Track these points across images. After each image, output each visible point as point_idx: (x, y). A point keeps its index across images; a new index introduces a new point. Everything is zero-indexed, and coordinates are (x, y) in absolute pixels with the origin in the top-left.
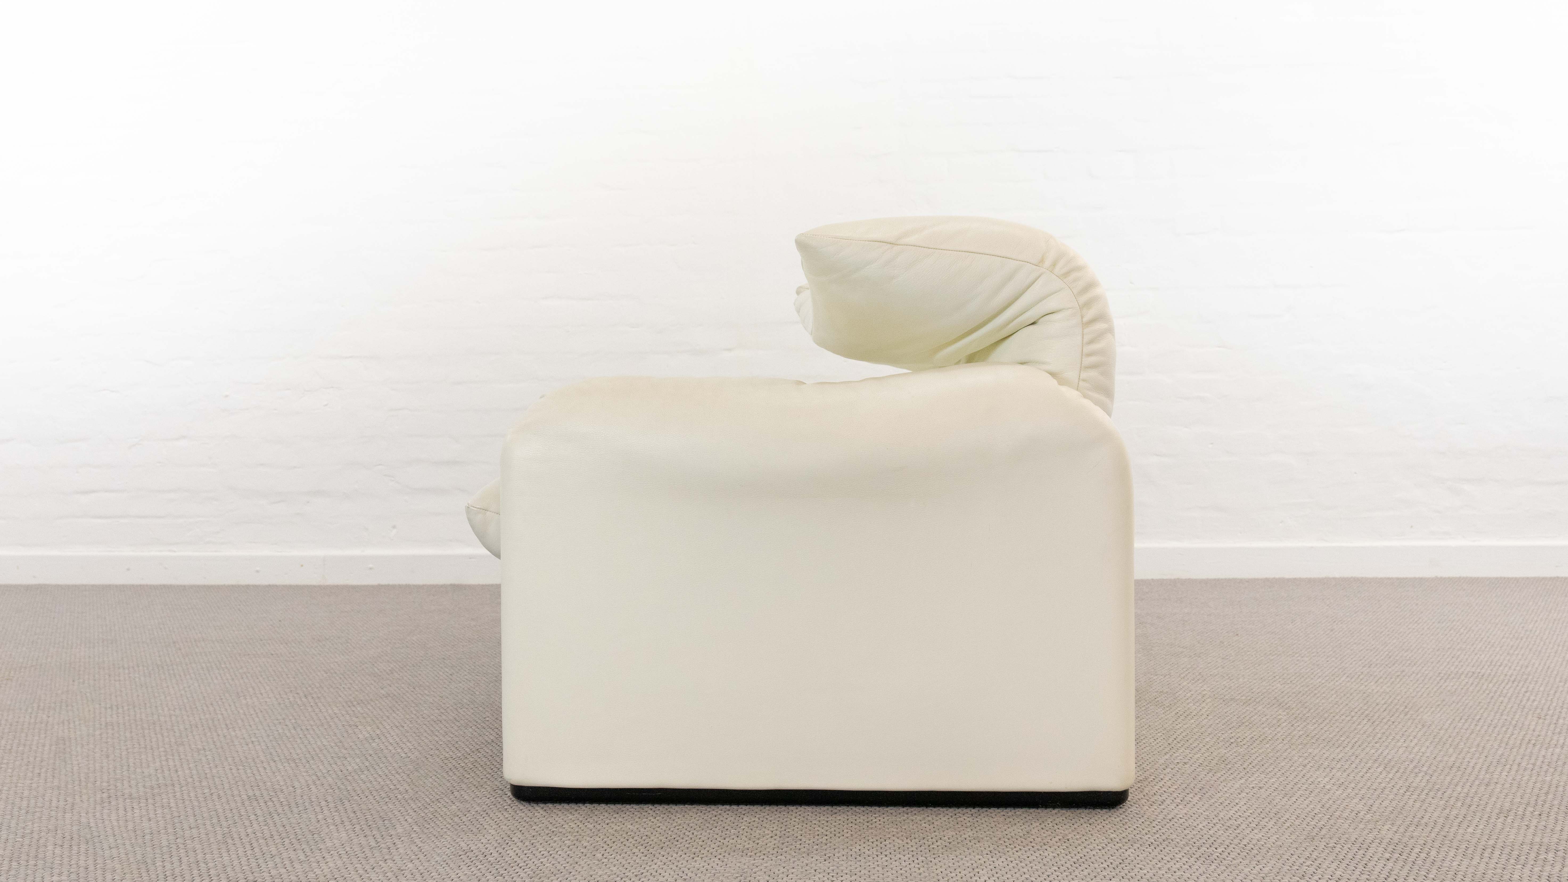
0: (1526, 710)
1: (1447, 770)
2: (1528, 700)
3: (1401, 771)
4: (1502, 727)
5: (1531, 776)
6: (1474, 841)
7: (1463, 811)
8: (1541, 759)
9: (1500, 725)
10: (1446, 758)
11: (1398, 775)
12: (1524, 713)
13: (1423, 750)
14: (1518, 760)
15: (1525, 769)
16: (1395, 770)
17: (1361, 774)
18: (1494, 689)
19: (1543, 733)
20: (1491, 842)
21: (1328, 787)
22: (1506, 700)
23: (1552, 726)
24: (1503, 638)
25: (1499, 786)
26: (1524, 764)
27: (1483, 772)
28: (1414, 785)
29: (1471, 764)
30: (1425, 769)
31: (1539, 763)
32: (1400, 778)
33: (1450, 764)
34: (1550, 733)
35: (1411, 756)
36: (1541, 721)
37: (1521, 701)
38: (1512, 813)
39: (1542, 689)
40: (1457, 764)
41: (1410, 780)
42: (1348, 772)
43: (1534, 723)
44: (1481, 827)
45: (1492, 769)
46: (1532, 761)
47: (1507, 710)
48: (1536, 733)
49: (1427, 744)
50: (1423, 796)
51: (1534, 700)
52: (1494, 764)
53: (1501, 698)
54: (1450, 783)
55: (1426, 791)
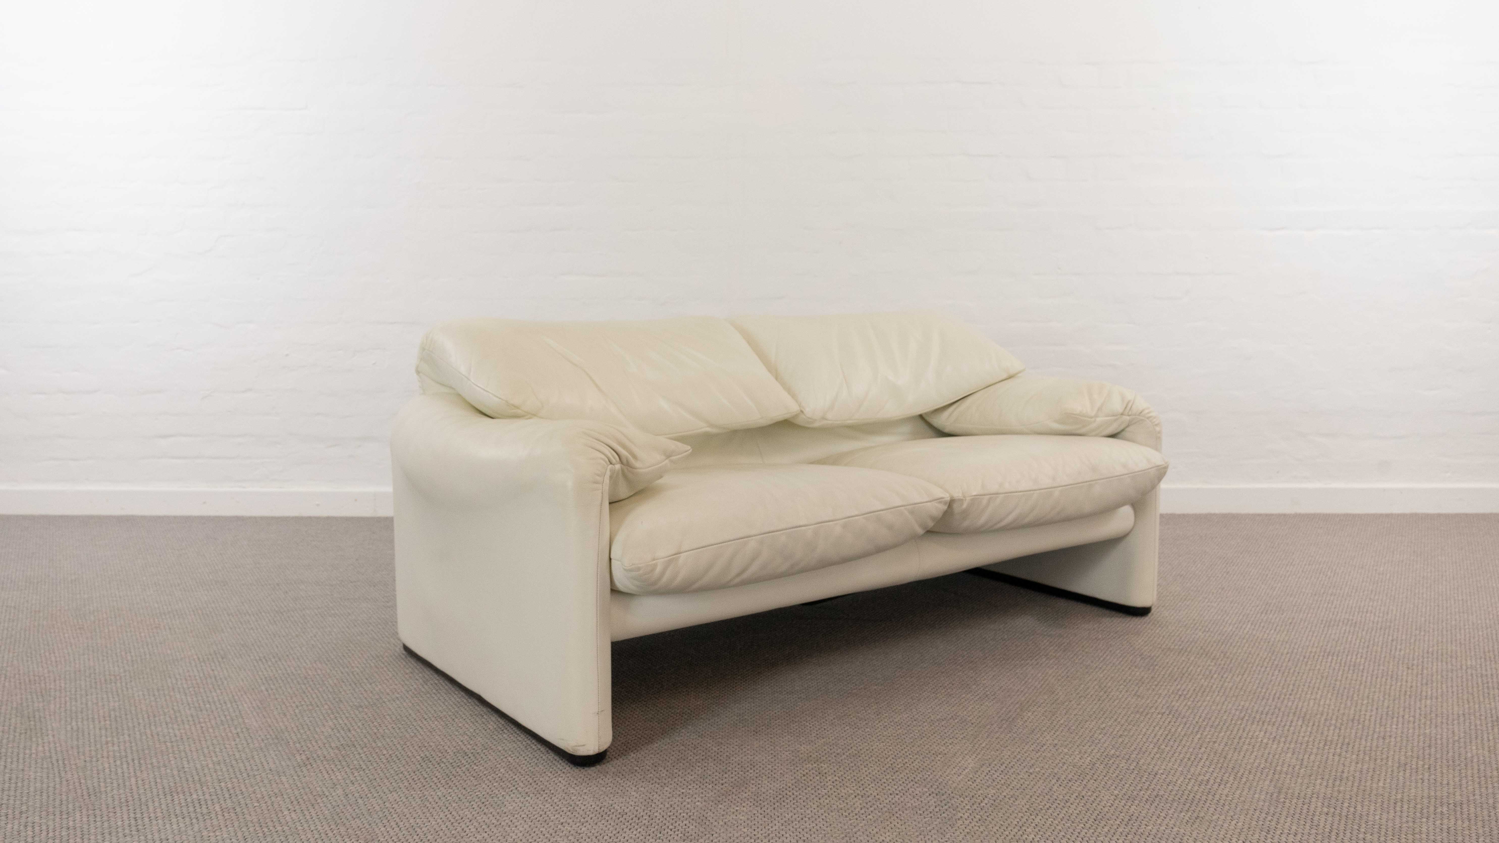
0: (1397, 660)
1: (1350, 724)
2: (1396, 649)
3: (1317, 724)
4: (1382, 677)
5: (1414, 728)
6: (1386, 795)
7: (1372, 766)
8: (1418, 711)
9: (1380, 676)
10: (1347, 711)
11: (1315, 728)
12: (1396, 662)
13: (1328, 702)
14: (1401, 713)
15: (1409, 722)
16: (1311, 724)
17: (1287, 727)
18: (1368, 637)
19: (1414, 684)
20: (1399, 796)
21: (1265, 741)
22: (1379, 649)
23: (1420, 676)
24: (1363, 582)
25: (1393, 739)
26: (1406, 717)
27: (1378, 726)
28: (1329, 738)
29: (1367, 717)
30: (1333, 722)
31: (1417, 716)
32: (1316, 732)
33: (1351, 717)
34: (1419, 685)
35: (1321, 709)
36: (1410, 671)
37: (1391, 651)
38: (1408, 767)
39: (1404, 637)
40: (1357, 717)
41: (1326, 733)
42: (1277, 724)
43: (1405, 673)
44: (1388, 781)
45: (1384, 721)
46: (1412, 714)
47: (1382, 659)
48: (1409, 684)
49: (1329, 695)
50: (1338, 750)
51: (1400, 650)
52: (1384, 716)
53: (1375, 647)
54: (1356, 737)
55: (1339, 746)
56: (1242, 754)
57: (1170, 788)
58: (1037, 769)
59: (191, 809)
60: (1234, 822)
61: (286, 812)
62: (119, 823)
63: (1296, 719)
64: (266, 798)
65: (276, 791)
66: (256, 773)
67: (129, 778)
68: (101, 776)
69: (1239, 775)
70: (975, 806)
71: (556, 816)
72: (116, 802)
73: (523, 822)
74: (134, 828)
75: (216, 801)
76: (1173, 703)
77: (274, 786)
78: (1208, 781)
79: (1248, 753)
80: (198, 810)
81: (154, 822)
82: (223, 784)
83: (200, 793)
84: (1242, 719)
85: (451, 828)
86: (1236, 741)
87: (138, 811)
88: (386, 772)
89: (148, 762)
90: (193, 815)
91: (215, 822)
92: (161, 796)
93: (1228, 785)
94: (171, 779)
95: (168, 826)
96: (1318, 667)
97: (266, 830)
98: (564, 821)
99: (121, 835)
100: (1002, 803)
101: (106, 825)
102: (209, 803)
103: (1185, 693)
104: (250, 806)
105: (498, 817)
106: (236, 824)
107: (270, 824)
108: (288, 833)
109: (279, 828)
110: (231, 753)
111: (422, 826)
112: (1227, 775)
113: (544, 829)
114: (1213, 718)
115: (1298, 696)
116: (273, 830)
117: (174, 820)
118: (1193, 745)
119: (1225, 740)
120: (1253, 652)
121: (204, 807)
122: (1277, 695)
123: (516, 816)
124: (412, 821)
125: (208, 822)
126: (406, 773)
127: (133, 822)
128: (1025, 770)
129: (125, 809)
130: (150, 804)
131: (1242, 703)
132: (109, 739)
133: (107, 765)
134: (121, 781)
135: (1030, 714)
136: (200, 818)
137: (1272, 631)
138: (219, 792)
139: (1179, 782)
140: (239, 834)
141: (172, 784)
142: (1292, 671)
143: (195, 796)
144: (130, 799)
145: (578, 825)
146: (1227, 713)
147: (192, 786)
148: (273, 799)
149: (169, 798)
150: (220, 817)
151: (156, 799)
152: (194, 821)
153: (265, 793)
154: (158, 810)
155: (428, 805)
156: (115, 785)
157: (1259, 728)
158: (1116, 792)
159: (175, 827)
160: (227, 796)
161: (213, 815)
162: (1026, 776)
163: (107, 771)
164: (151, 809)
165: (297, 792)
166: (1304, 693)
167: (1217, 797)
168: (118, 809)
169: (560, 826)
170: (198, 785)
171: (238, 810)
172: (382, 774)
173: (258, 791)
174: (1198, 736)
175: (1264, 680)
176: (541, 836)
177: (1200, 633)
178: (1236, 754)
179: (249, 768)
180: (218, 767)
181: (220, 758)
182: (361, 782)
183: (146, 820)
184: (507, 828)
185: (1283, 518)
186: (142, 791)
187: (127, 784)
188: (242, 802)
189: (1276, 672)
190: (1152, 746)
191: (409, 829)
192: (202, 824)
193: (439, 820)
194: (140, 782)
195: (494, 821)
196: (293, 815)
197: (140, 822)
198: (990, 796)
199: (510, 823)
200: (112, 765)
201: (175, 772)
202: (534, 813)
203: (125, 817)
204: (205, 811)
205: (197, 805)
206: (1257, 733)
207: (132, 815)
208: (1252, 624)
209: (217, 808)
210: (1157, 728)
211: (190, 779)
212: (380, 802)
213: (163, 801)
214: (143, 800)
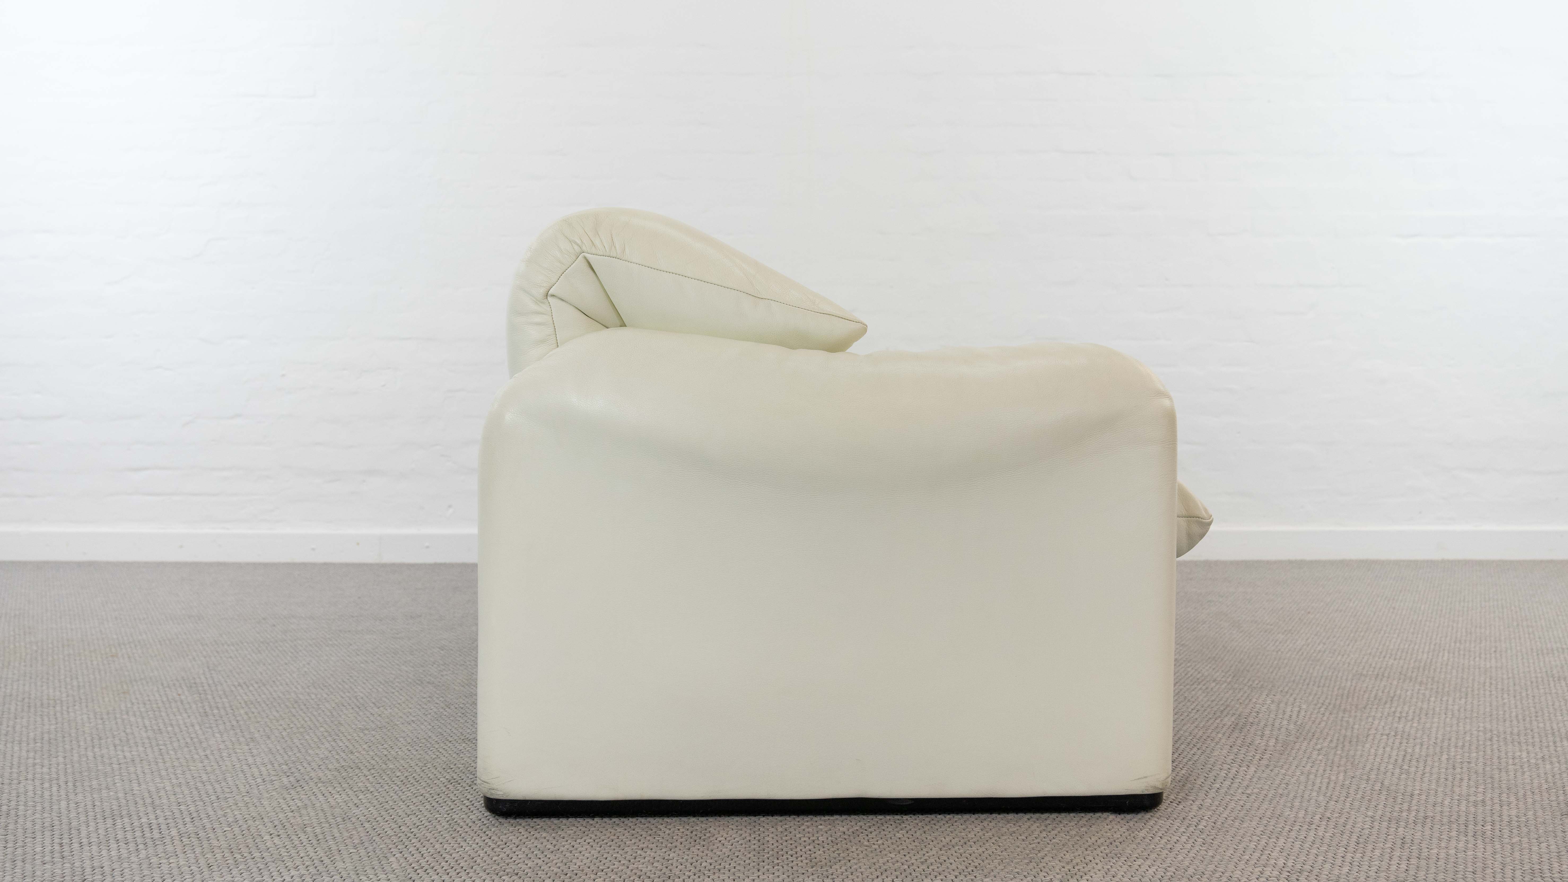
56: (1512, 774)
57: (1438, 809)
58: (1256, 791)
59: (138, 834)
60: (1544, 845)
61: (267, 837)
62: (38, 849)
63: (1558, 739)
64: (241, 822)
65: (254, 814)
66: (228, 795)
67: (59, 801)
68: (22, 798)
69: (1521, 794)
70: (1191, 829)
71: (633, 841)
72: (38, 827)
73: (588, 847)
74: (57, 855)
75: (172, 825)
76: (1395, 725)
77: (252, 809)
78: (1483, 801)
79: (1519, 774)
80: (148, 835)
81: (86, 848)
82: (183, 807)
83: (152, 816)
84: (1491, 740)
85: (492, 854)
86: (1495, 760)
87: (66, 836)
88: (400, 794)
89: (86, 784)
90: (139, 840)
91: (170, 848)
92: (100, 820)
93: (1513, 806)
94: (115, 802)
95: (104, 853)
96: (1554, 691)
97: (238, 856)
98: (645, 846)
99: (38, 862)
100: (1226, 825)
101: (19, 851)
102: (163, 827)
103: (1404, 715)
104: (219, 830)
105: (554, 842)
106: (198, 850)
107: (244, 850)
108: (268, 859)
109: (257, 855)
110: (196, 775)
111: (452, 851)
112: (1505, 795)
113: (618, 855)
114: (1453, 739)
115: (1546, 718)
116: (249, 857)
117: (114, 846)
118: (1443, 765)
119: (1481, 760)
120: (1465, 677)
121: (156, 832)
122: (1520, 717)
123: (578, 841)
124: (437, 846)
125: (160, 849)
126: (427, 795)
127: (57, 847)
128: (1240, 791)
129: (48, 834)
130: (83, 827)
131: (1482, 725)
132: (38, 761)
133: (31, 788)
134: (47, 805)
135: (1220, 735)
136: (150, 843)
137: (1477, 659)
138: (177, 815)
139: (1446, 802)
140: (202, 862)
141: (115, 807)
142: (1524, 694)
143: (144, 820)
144: (57, 823)
145: (664, 850)
146: (1468, 735)
147: (142, 809)
148: (250, 822)
149: (109, 822)
150: (177, 842)
151: (92, 824)
152: (141, 846)
153: (239, 817)
154: (94, 835)
155: (459, 829)
156: (39, 808)
157: (1517, 749)
158: (1370, 813)
159: (113, 853)
160: (188, 820)
161: (167, 840)
162: (1244, 797)
163: (30, 794)
164: (84, 833)
165: (281, 815)
166: (1552, 715)
167: (1506, 818)
168: (39, 835)
169: (639, 852)
170: (150, 809)
171: (202, 834)
172: (395, 797)
173: (230, 815)
174: (1445, 757)
175: (1494, 703)
176: (616, 863)
177: (1392, 661)
178: (1503, 774)
179: (219, 790)
180: (177, 790)
181: (182, 780)
182: (368, 805)
183: (76, 846)
184: (568, 854)
185: (1432, 564)
186: (73, 815)
187: (55, 807)
188: (208, 826)
189: (1505, 696)
190: (1391, 766)
191: (435, 856)
192: (151, 851)
193: (474, 846)
194: (72, 805)
195: (549, 846)
196: (276, 840)
197: (66, 848)
198: (1206, 818)
199: (571, 849)
200: (38, 788)
201: (121, 795)
202: (603, 837)
203: (48, 842)
204: (156, 835)
205: (147, 830)
206: (1518, 754)
207: (57, 841)
208: (1449, 652)
209: (174, 832)
210: (1388, 749)
211: (141, 802)
212: (394, 826)
213: (101, 826)
214: (74, 824)
